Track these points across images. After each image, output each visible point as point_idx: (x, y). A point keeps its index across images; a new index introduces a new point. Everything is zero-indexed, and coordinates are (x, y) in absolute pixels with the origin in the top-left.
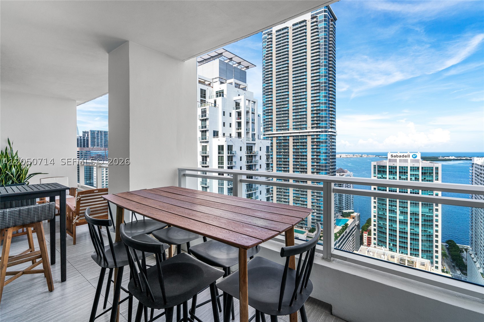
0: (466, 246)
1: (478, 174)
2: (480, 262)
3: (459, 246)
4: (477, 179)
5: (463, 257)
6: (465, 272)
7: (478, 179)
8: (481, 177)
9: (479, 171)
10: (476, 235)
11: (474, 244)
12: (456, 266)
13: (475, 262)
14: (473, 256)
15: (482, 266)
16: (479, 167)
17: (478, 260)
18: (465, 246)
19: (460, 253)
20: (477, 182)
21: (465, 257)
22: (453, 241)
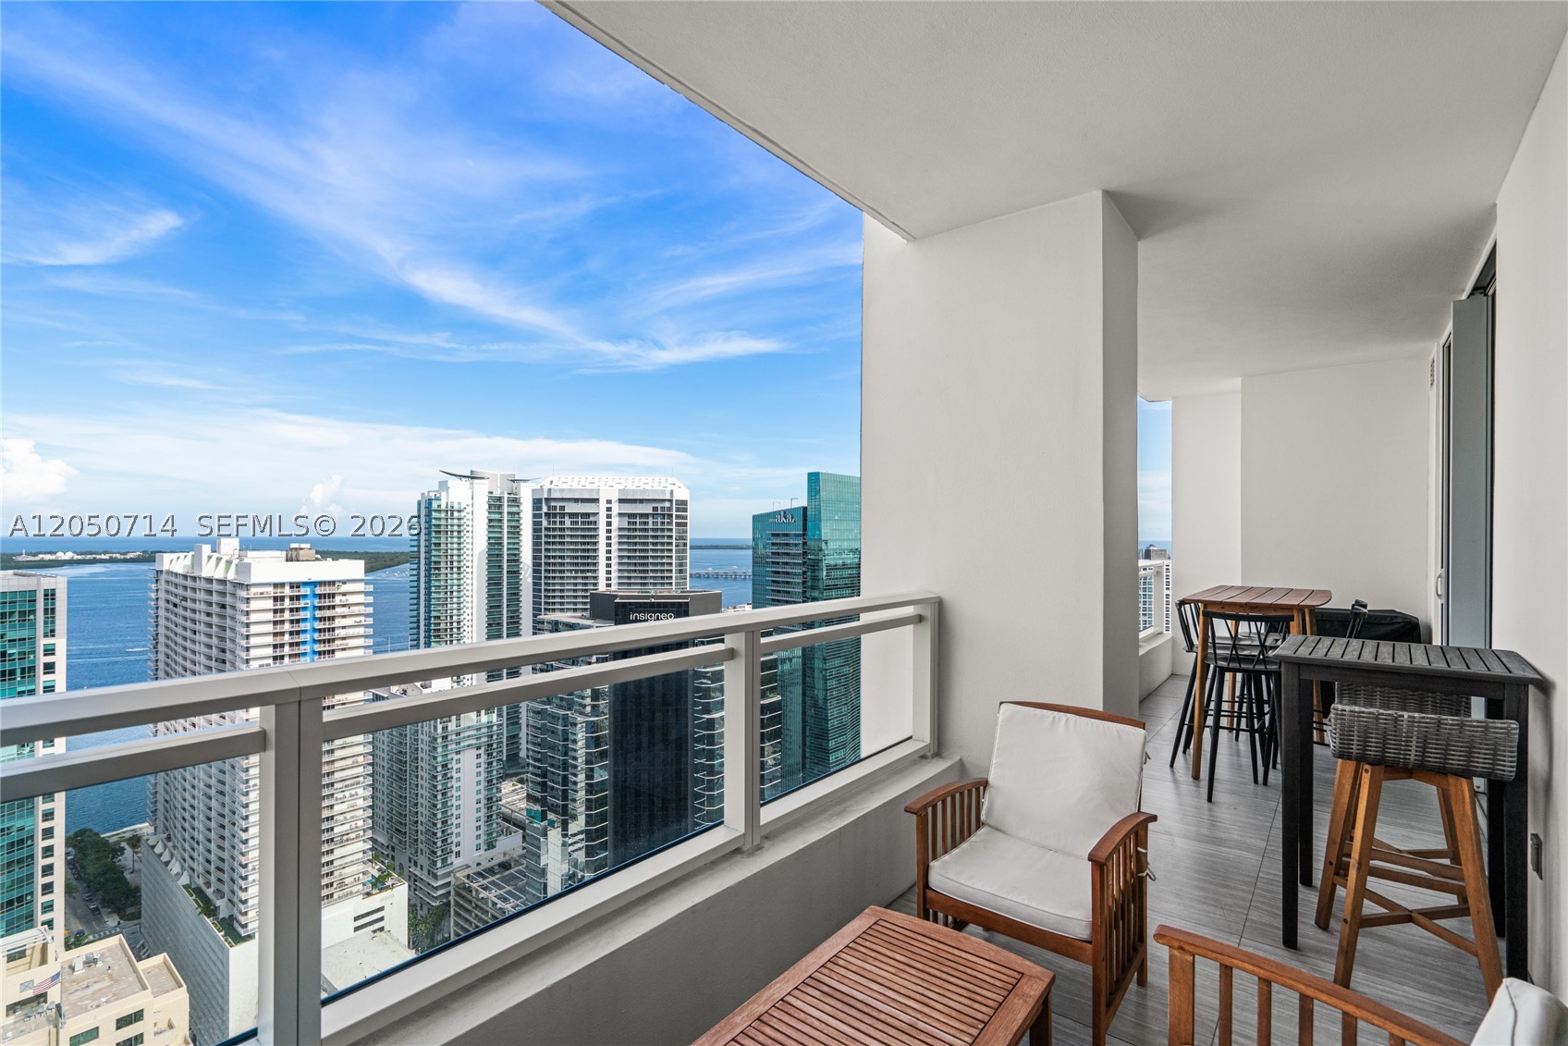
0: (127, 831)
1: (177, 601)
2: (182, 856)
3: (109, 837)
4: (172, 617)
5: (123, 867)
6: (130, 910)
7: (176, 615)
8: (185, 609)
9: (180, 591)
10: (167, 784)
11: (160, 815)
12: (104, 907)
13: (167, 864)
14: (158, 849)
15: (186, 865)
16: (180, 581)
17: (175, 852)
18: (125, 829)
19: (113, 858)
20: (172, 626)
21: (129, 864)
22: (91, 831)
